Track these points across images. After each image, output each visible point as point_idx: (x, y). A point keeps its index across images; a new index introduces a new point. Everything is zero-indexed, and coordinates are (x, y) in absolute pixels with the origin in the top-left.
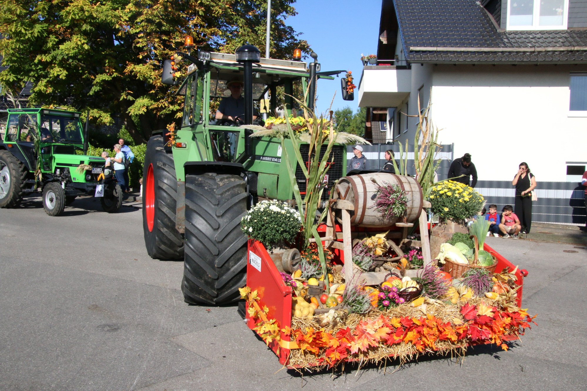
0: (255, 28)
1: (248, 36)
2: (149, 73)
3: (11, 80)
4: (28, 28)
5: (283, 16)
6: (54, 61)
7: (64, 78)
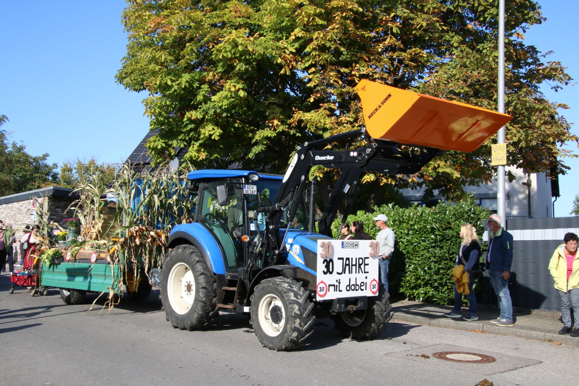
0: (478, 47)
1: (467, 58)
2: (322, 121)
3: (159, 147)
4: (173, 78)
5: (521, 27)
6: (207, 117)
7: (217, 138)
